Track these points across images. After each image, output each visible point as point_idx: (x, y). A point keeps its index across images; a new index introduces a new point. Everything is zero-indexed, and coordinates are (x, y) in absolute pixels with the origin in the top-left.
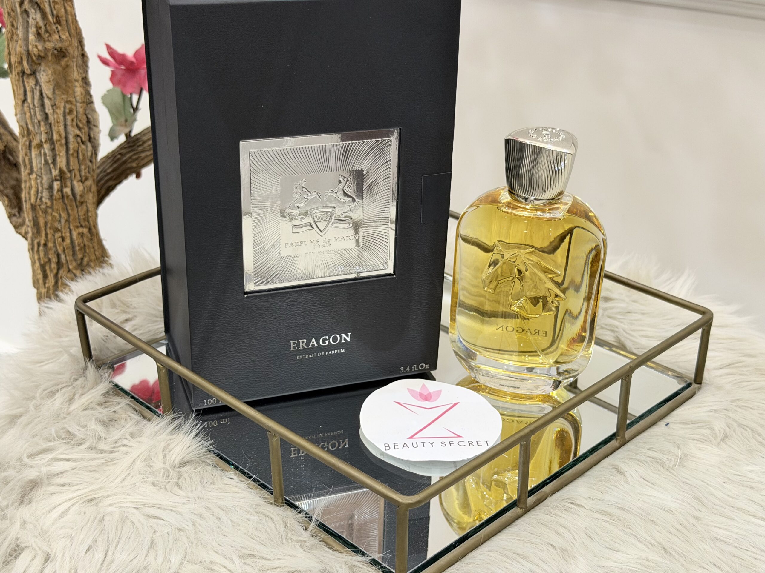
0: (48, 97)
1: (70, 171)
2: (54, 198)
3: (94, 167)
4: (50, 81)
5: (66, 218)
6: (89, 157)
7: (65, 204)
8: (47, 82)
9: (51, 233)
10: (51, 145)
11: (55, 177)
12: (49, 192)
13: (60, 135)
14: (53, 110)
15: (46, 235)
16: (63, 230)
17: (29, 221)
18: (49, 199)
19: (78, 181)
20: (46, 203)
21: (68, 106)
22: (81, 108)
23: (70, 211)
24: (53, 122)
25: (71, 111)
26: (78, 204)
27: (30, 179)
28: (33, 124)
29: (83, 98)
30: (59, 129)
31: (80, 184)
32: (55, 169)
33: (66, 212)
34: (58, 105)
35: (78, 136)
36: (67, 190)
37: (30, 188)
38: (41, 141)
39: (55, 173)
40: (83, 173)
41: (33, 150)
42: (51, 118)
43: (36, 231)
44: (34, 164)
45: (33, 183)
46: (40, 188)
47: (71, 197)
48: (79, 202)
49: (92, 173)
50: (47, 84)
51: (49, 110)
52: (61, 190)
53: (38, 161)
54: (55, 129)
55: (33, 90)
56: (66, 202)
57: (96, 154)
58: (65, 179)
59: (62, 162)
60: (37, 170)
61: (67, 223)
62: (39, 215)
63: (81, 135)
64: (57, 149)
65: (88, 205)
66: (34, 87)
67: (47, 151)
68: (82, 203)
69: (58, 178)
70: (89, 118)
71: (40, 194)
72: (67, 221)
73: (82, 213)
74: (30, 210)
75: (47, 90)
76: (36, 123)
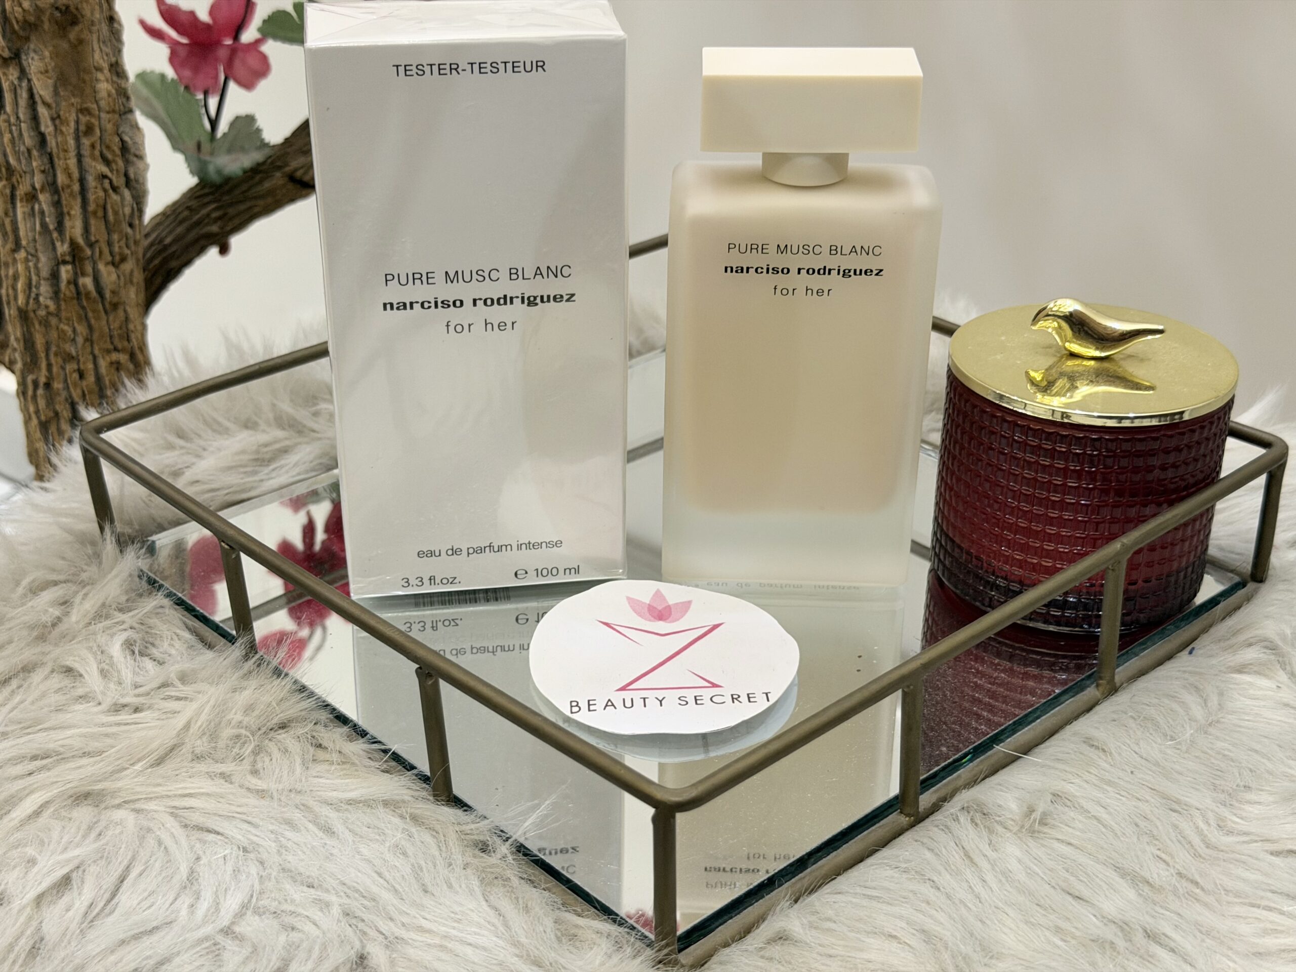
0: (45, 104)
1: (91, 245)
2: (62, 296)
3: (138, 237)
4: (47, 71)
5: (85, 334)
6: (127, 218)
7: (83, 308)
8: (41, 73)
9: (57, 362)
10: (52, 195)
11: (62, 255)
12: (52, 285)
13: (70, 176)
14: (55, 126)
15: (49, 366)
16: (80, 357)
17: (17, 339)
18: (51, 298)
19: (107, 264)
20: (47, 307)
21: (84, 119)
22: (109, 121)
23: (93, 321)
24: (55, 151)
25: (89, 130)
26: (107, 306)
27: (15, 260)
28: (17, 153)
29: (112, 104)
30: (67, 164)
31: (111, 269)
32: (63, 242)
33: (86, 324)
34: (63, 118)
35: (105, 177)
36: (87, 282)
37: (16, 278)
38: (34, 188)
39: (62, 248)
40: (116, 249)
41: (19, 205)
42: (52, 142)
43: (29, 360)
44: (22, 233)
45: (20, 267)
46: (34, 278)
47: (94, 294)
48: (110, 303)
49: (133, 248)
50: (42, 77)
51: (47, 126)
52: (74, 282)
53: (28, 225)
54: (59, 164)
55: (15, 89)
56: (85, 303)
57: (141, 212)
58: (82, 260)
59: (75, 227)
60: (27, 244)
61: (88, 344)
62: (34, 327)
63: (109, 174)
64: (64, 202)
65: (129, 309)
66: (16, 82)
67: (45, 207)
68: (115, 306)
69: (68, 258)
70: (126, 142)
71: (34, 289)
72: (89, 340)
73: (115, 325)
74: (18, 318)
75: (43, 89)
76: (23, 153)
